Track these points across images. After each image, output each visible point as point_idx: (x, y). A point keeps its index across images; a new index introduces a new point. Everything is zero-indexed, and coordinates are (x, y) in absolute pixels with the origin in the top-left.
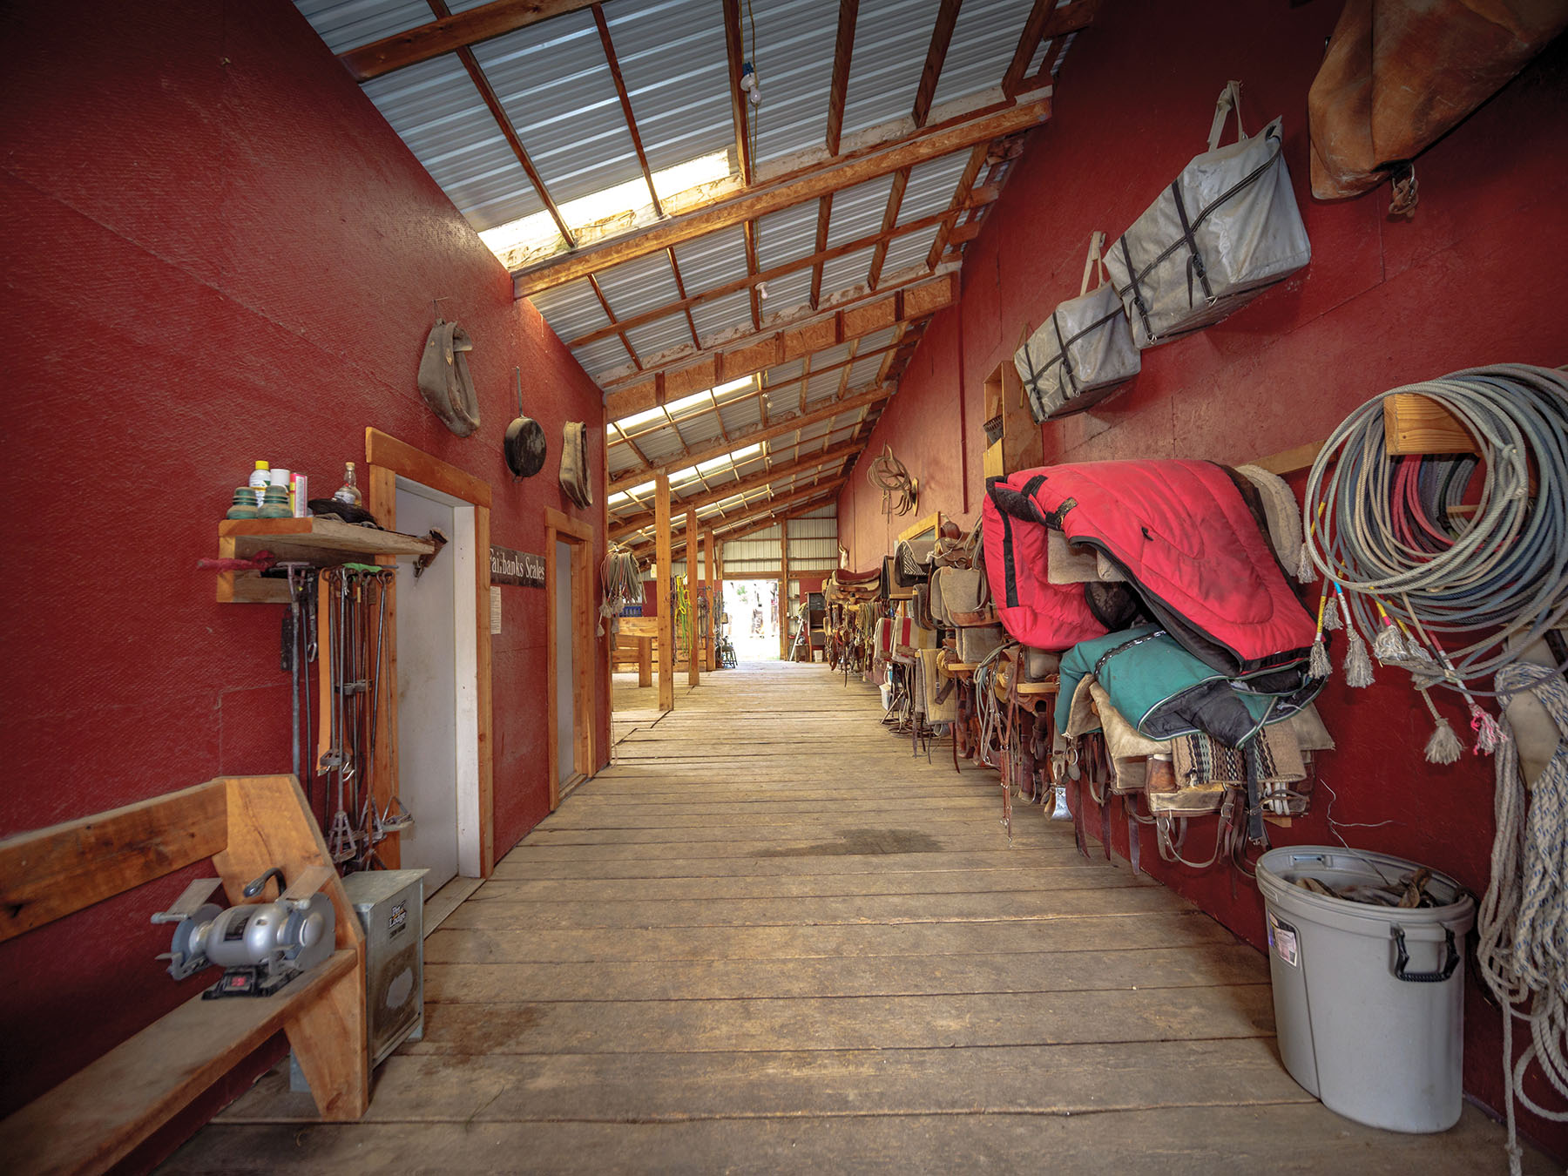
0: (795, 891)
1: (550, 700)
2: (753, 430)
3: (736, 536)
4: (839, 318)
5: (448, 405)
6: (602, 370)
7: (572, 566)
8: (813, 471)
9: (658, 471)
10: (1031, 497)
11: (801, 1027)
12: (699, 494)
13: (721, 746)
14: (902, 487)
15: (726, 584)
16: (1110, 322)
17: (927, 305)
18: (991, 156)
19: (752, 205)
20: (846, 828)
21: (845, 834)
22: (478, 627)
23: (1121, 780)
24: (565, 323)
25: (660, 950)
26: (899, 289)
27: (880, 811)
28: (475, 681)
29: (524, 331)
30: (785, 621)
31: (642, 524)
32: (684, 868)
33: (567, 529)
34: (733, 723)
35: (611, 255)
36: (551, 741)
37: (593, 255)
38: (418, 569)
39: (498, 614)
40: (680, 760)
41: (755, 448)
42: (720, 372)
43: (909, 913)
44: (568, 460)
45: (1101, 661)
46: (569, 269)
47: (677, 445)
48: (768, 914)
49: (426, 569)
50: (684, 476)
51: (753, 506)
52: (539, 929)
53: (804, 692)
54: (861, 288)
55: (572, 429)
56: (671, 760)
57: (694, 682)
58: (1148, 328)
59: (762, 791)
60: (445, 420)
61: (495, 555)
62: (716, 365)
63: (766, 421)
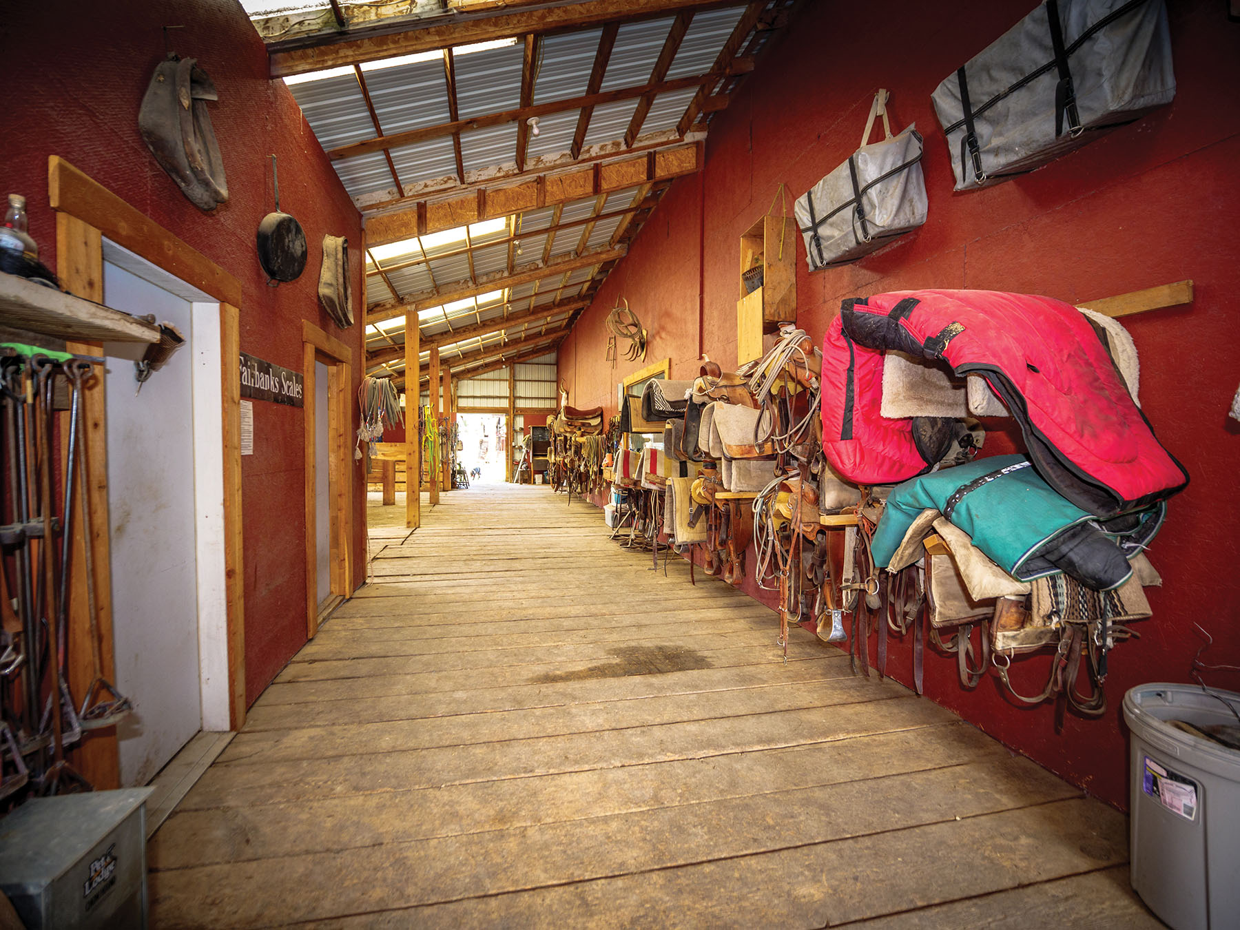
0: (590, 723)
1: (308, 525)
2: (498, 276)
3: (469, 375)
4: (597, 170)
5: (184, 161)
6: (362, 192)
7: (329, 387)
8: (542, 322)
9: (409, 307)
10: (902, 320)
11: (655, 920)
12: (442, 334)
13: (472, 562)
14: (632, 336)
15: (459, 415)
16: (906, 170)
17: (675, 169)
18: (760, 22)
19: (543, 17)
20: (616, 646)
21: (617, 652)
22: (225, 446)
23: (940, 613)
24: (327, 129)
25: (462, 818)
26: (652, 150)
27: (639, 626)
28: (221, 509)
29: (281, 119)
30: (511, 449)
31: (387, 358)
32: (465, 702)
33: (327, 347)
34: (478, 539)
35: (386, 44)
36: (310, 567)
37: (366, 41)
38: (141, 372)
39: (249, 432)
40: (436, 577)
41: (496, 295)
42: (483, 208)
43: (709, 744)
44: (327, 274)
45: (953, 497)
46: (337, 52)
47: (428, 285)
48: (571, 756)
49: (154, 374)
50: (431, 315)
51: (489, 349)
52: (309, 800)
53: (533, 510)
54: (618, 144)
55: (332, 243)
56: (427, 577)
57: (435, 502)
58: (977, 165)
59: (525, 609)
60: (178, 180)
61: (245, 365)
62: (479, 202)
63: (511, 268)
